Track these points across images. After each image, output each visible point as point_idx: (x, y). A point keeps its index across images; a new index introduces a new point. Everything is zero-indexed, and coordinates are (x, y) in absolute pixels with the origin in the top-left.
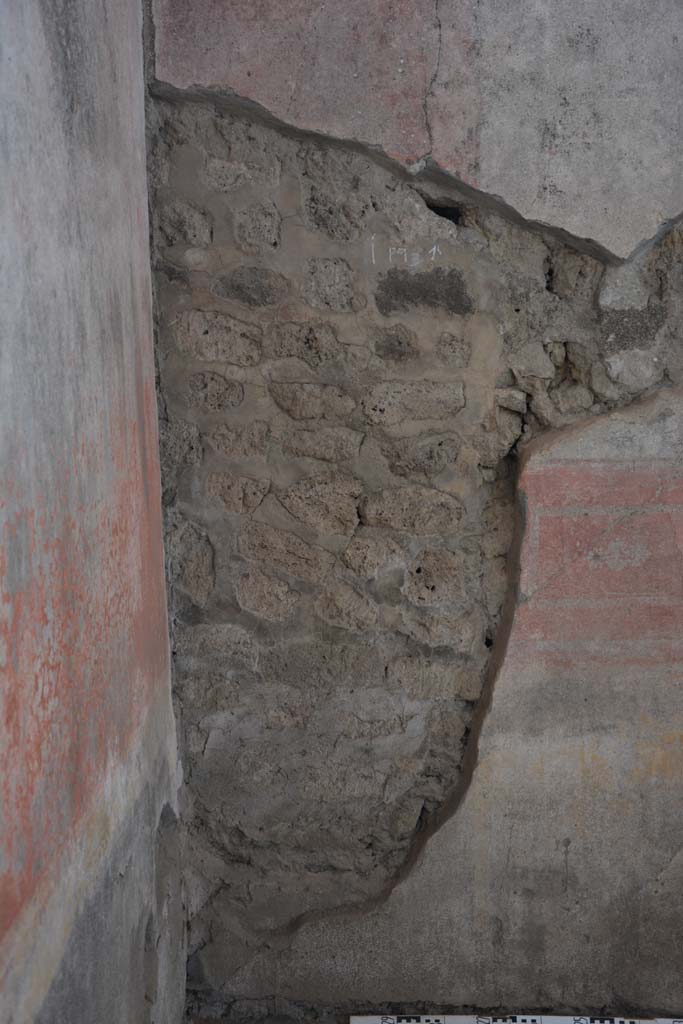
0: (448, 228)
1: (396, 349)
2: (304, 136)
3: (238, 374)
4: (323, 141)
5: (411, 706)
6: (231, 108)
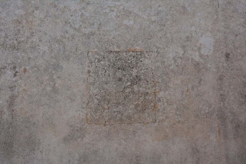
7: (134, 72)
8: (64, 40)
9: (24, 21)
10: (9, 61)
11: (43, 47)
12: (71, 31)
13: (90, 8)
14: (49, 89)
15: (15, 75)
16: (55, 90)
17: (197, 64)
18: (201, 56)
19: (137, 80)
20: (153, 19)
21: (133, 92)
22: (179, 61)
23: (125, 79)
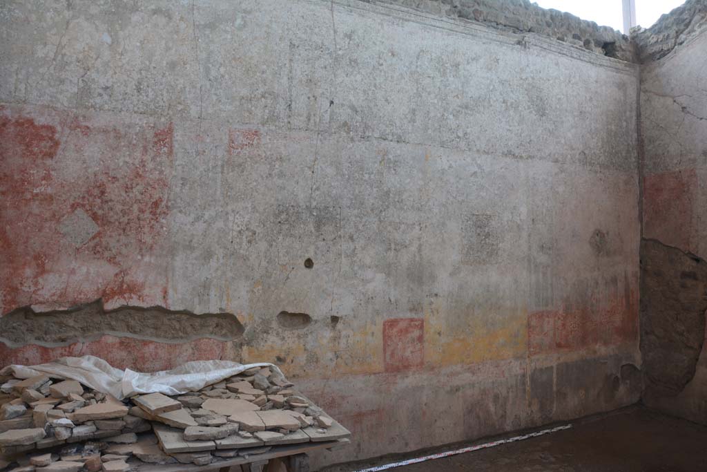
0: (694, 264)
1: (683, 286)
2: (668, 246)
3: (656, 289)
4: (671, 247)
5: (685, 358)
6: (656, 241)
7: (486, 230)
8: (447, 205)
9: (424, 190)
10: (416, 220)
11: (436, 210)
12: (451, 199)
13: (462, 181)
14: (440, 240)
15: (420, 230)
16: (443, 241)
17: (518, 226)
18: (520, 220)
19: (488, 235)
20: (496, 192)
21: (486, 243)
22: (510, 223)
23: (481, 234)
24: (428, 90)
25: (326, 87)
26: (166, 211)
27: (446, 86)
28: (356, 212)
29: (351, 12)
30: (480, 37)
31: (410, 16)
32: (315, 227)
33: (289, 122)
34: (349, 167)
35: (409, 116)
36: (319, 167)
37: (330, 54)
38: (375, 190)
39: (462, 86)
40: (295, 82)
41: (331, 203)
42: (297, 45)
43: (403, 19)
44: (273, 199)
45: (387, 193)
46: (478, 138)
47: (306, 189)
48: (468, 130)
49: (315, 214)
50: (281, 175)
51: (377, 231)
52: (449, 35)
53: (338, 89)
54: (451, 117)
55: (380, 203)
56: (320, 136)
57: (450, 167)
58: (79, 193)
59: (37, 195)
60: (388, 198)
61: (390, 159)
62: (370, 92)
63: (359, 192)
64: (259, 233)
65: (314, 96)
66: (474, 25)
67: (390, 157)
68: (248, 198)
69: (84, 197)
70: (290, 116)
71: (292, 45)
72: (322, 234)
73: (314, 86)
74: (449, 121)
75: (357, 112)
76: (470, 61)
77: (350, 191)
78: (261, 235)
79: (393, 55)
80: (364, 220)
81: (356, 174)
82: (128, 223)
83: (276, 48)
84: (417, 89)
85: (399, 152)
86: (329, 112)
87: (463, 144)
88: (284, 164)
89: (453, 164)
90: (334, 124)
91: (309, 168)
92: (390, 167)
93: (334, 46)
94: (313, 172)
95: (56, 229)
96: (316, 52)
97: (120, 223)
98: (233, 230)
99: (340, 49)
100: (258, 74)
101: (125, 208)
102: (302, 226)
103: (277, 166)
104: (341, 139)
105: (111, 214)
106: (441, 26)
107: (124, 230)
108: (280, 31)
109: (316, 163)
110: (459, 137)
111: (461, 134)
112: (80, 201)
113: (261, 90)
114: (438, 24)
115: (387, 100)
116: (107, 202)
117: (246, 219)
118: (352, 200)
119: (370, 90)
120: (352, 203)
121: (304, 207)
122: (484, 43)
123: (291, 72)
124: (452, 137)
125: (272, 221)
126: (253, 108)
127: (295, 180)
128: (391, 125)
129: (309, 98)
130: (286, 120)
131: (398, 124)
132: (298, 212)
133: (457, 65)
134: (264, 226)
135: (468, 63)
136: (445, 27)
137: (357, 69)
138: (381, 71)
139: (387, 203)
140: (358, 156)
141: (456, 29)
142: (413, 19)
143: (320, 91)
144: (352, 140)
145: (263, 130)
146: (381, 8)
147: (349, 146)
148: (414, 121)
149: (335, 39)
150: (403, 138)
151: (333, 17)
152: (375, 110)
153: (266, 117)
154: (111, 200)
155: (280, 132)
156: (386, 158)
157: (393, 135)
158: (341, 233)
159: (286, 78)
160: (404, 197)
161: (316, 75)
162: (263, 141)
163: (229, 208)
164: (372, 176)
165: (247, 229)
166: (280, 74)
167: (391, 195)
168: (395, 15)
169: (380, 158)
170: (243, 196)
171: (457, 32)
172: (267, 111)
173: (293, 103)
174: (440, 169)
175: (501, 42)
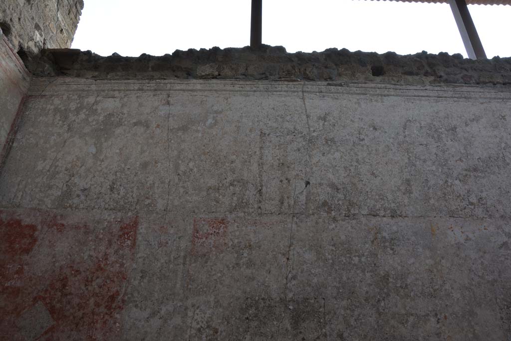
24: (423, 158)
25: (300, 169)
26: (121, 305)
27: (444, 152)
28: (344, 303)
29: (324, 97)
30: (476, 98)
31: (388, 92)
32: (291, 324)
33: (260, 208)
34: (332, 250)
35: (403, 188)
36: (295, 253)
37: (304, 137)
38: (368, 275)
39: (465, 149)
40: (265, 168)
41: (312, 294)
42: (267, 132)
43: (381, 95)
44: (240, 292)
45: (386, 277)
46: (500, 202)
47: (280, 279)
48: (484, 195)
49: (291, 307)
50: (250, 264)
51: (376, 327)
52: (437, 102)
53: (314, 169)
54: (457, 182)
55: (377, 290)
56: (295, 218)
57: (467, 239)
58: (43, 287)
59: (7, 288)
60: (388, 284)
61: (385, 237)
62: (352, 169)
63: (348, 279)
64: (221, 332)
65: (287, 179)
66: (464, 88)
67: (385, 234)
68: (211, 291)
69: (47, 290)
70: (260, 202)
71: (262, 134)
72: (301, 333)
73: (287, 169)
74: (455, 188)
75: (338, 189)
76: (469, 122)
77: (335, 278)
78: (224, 334)
79: (375, 129)
80: (356, 313)
81: (343, 258)
82: (82, 318)
83: (246, 139)
84: (409, 159)
85: (395, 228)
86: (304, 193)
87: (479, 212)
88: (254, 252)
89: (471, 236)
90: (311, 205)
91: (284, 254)
92: (385, 247)
93: (308, 129)
94: (288, 259)
95: (14, 323)
96: (288, 137)
97: (74, 317)
98: (191, 327)
99: (314, 131)
100: (227, 164)
101: (81, 302)
102: (275, 323)
103: (245, 255)
104: (321, 220)
105: (68, 307)
106: (426, 95)
107: (77, 325)
108: (251, 124)
109: (292, 248)
110: (472, 204)
111: (474, 199)
112: (42, 294)
113: (229, 179)
114: (422, 94)
115: (373, 174)
116: (66, 295)
117: (207, 315)
118: (338, 288)
119: (352, 166)
120: (339, 292)
121: (278, 299)
122: (482, 103)
123: (261, 159)
124: (464, 204)
125: (237, 316)
126: (221, 197)
127: (267, 268)
128: (381, 199)
129: (281, 181)
130: (256, 206)
131: (390, 197)
132: (270, 306)
133: (454, 129)
134: (228, 323)
135: (467, 125)
136: (431, 95)
137: (334, 147)
138: (363, 146)
139: (385, 290)
140: (343, 237)
141: (445, 95)
142: (392, 93)
143: (294, 173)
144: (335, 220)
145: (230, 217)
146: (355, 89)
147: (331, 227)
148: (410, 192)
149: (308, 123)
150: (398, 212)
151: (305, 104)
152: (360, 186)
153: (234, 204)
154: (70, 294)
155: (249, 218)
156: (379, 236)
157: (385, 210)
158: (326, 330)
159: (256, 165)
160: (409, 281)
161: (289, 158)
162: (230, 229)
163: (189, 303)
164: (363, 259)
165: (208, 327)
166: (250, 162)
167: (391, 280)
168: (371, 92)
169: (371, 237)
170: (205, 289)
171: (446, 97)
172: (235, 198)
173: (264, 188)
174: (453, 243)
175: (503, 99)
